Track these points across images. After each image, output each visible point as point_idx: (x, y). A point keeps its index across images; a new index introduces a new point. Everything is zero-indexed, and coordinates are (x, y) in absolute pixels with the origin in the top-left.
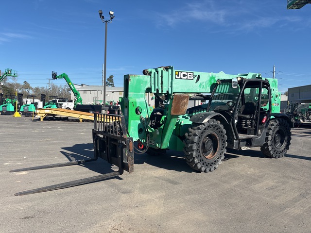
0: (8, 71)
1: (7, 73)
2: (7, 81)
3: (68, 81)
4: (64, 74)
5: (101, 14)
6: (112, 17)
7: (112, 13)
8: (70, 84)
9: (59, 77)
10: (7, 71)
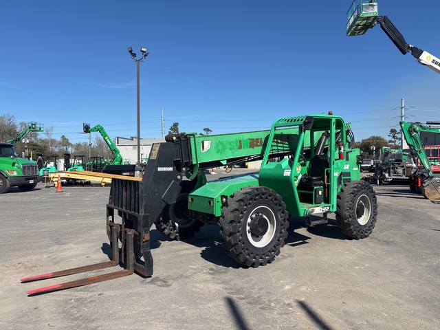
0: (32, 124)
1: (30, 128)
2: (39, 137)
3: (104, 135)
4: (99, 125)
5: (130, 52)
6: (146, 55)
7: (144, 49)
8: (106, 138)
9: (93, 130)
10: (30, 125)
